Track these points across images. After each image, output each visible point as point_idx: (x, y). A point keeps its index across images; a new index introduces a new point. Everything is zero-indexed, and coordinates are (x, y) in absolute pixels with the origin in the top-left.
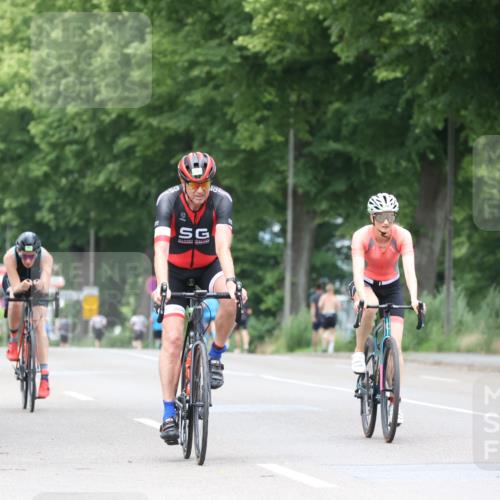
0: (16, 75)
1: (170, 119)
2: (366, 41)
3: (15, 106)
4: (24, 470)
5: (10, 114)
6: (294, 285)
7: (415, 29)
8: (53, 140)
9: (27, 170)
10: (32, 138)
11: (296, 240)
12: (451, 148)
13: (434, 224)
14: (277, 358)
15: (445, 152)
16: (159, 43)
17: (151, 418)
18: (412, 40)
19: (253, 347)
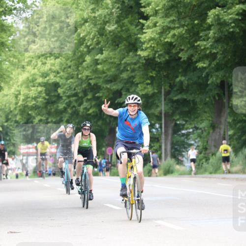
0: (50, 69)
1: (114, 85)
2: (191, 51)
3: (51, 81)
4: (60, 226)
5: (49, 84)
6: (166, 150)
7: (210, 47)
8: (68, 94)
9: (58, 106)
10: (59, 94)
11: (166, 131)
12: (226, 93)
13: (220, 122)
14: (159, 178)
15: (224, 94)
16: (108, 54)
17: (110, 203)
18: (208, 52)
19: (150, 174)
